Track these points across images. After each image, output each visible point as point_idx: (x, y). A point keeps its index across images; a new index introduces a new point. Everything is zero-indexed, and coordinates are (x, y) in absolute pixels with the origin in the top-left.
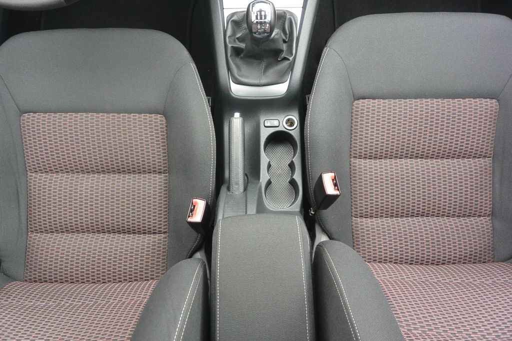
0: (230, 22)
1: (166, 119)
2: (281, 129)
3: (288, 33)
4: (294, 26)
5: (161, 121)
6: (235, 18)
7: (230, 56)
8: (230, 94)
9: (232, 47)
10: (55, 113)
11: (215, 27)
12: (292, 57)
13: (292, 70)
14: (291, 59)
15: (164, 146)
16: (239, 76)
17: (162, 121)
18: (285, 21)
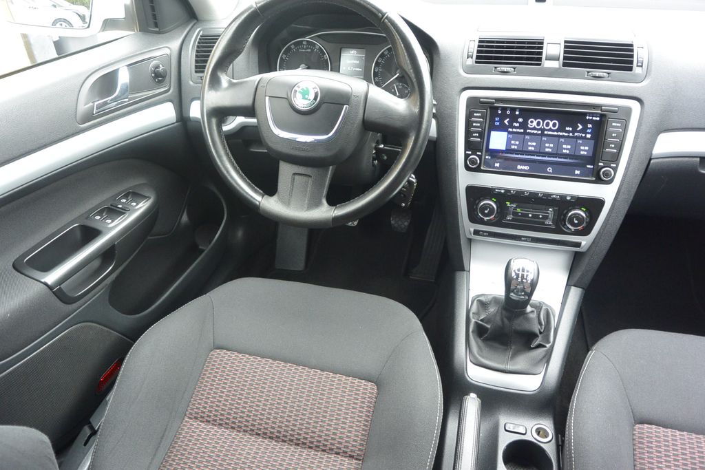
0: (475, 302)
1: (378, 389)
2: (528, 437)
3: (543, 323)
4: (552, 316)
5: (371, 389)
6: (482, 298)
7: (472, 332)
8: (465, 376)
9: (476, 322)
10: (250, 355)
11: (457, 303)
12: (550, 345)
13: (548, 362)
14: (548, 346)
15: (367, 421)
16: (481, 356)
17: (373, 389)
18: (540, 312)
